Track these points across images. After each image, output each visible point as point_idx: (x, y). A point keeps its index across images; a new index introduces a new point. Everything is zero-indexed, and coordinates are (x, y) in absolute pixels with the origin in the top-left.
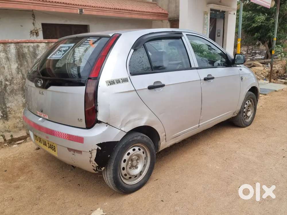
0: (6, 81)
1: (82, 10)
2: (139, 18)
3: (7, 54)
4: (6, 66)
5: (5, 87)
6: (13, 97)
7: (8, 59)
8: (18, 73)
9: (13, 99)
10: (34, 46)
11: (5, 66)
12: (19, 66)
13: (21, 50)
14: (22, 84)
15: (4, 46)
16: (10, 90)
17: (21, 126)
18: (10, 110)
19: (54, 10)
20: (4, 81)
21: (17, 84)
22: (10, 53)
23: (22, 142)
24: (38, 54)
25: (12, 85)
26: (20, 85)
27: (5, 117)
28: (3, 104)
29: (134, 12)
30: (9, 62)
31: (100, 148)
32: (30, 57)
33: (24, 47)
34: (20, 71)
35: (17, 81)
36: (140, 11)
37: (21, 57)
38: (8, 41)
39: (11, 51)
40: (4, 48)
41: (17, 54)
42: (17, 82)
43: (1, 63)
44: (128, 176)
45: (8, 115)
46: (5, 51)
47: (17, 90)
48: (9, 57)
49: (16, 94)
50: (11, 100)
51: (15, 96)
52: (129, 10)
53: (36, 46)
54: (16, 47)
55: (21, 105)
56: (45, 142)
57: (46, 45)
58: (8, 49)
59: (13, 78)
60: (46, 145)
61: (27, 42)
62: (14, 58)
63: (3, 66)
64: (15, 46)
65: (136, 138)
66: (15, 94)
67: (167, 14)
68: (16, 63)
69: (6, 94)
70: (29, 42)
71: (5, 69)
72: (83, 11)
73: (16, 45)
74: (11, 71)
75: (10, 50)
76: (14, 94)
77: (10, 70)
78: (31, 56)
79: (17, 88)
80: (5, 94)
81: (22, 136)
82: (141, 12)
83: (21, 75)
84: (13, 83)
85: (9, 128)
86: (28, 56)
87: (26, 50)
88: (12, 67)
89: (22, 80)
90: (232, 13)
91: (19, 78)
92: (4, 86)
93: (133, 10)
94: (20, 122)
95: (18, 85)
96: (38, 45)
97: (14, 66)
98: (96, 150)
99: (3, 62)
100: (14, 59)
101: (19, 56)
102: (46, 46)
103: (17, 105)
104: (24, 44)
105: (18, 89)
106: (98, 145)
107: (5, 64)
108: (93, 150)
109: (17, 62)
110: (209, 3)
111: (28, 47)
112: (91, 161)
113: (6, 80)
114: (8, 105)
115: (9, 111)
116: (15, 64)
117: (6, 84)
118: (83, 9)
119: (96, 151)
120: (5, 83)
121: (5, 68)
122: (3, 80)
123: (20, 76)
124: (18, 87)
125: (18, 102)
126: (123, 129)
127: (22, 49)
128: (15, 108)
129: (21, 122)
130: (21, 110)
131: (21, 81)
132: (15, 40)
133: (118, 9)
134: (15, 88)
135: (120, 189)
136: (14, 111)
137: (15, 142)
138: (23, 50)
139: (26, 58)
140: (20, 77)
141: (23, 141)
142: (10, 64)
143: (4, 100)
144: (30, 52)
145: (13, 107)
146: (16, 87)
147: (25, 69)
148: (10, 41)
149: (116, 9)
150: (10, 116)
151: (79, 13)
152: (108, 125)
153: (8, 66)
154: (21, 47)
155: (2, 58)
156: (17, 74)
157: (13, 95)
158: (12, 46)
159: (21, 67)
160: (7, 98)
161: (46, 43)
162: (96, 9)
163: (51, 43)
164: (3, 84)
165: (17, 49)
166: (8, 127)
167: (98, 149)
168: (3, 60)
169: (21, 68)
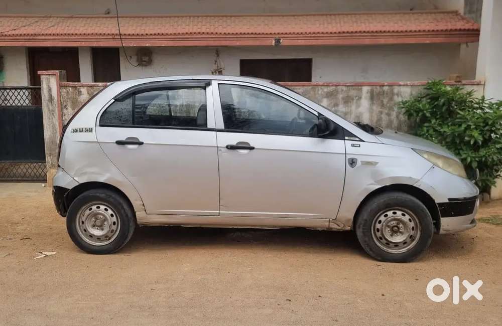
19: (238, 44)
72: (282, 41)
118: (281, 38)
126: (76, 179)
151: (274, 45)
152: (63, 171)
162: (304, 36)
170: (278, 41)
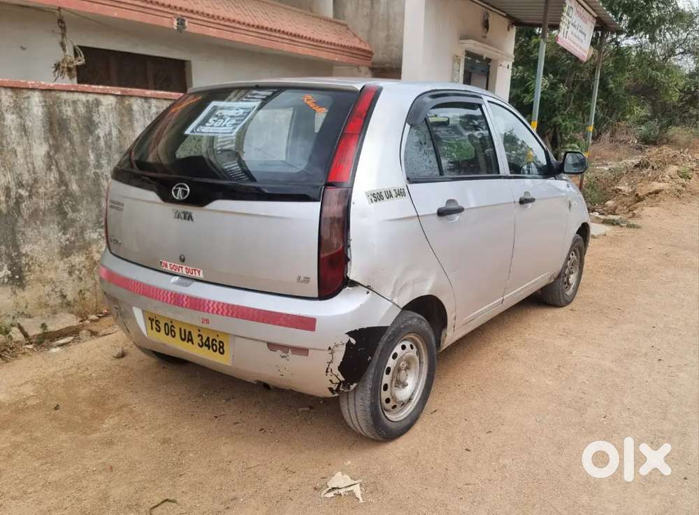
0: (20, 188)
1: (183, 20)
2: (311, 54)
3: (21, 117)
4: (19, 150)
5: (18, 203)
6: (36, 229)
7: (24, 130)
8: (49, 169)
9: (37, 234)
10: (88, 101)
11: (16, 148)
12: (51, 150)
13: (57, 110)
14: (59, 197)
15: (14, 98)
16: (31, 211)
17: (56, 303)
18: (29, 261)
19: (116, 15)
20: (14, 188)
21: (46, 197)
22: (30, 116)
23: (70, 342)
24: (97, 124)
25: (35, 199)
26: (54, 200)
27: (17, 278)
28: (13, 247)
29: (301, 40)
30: (28, 139)
31: (353, 341)
32: (77, 129)
33: (63, 104)
34: (54, 162)
35: (47, 189)
36: (313, 40)
37: (56, 126)
38: (26, 83)
39: (32, 109)
40: (15, 101)
41: (48, 119)
42: (47, 192)
43: (9, 140)
44: (392, 403)
45: (25, 274)
46: (18, 109)
47: (46, 213)
48: (28, 125)
49: (43, 223)
50: (32, 235)
51: (41, 227)
52: (291, 34)
53: (93, 101)
54: (45, 102)
55: (56, 251)
56: (190, 333)
57: (117, 102)
58: (26, 104)
59: (36, 181)
60: (190, 340)
61: (72, 89)
62: (39, 128)
63: (13, 148)
64: (42, 99)
65: (410, 322)
66: (41, 223)
67: (371, 53)
68: (43, 143)
69: (21, 222)
70: (77, 92)
71: (16, 156)
72: (186, 23)
73: (44, 97)
74: (33, 164)
75: (30, 107)
76: (38, 222)
77: (28, 160)
78: (81, 126)
79: (47, 207)
80: (16, 220)
81: (68, 325)
82: (317, 41)
83: (57, 175)
84: (37, 192)
85: (26, 307)
86: (74, 125)
87: (68, 111)
88: (34, 152)
89: (59, 187)
90: (505, 64)
91: (51, 182)
92: (14, 200)
93: (299, 36)
94: (53, 293)
95: (48, 199)
96: (96, 100)
97: (40, 150)
98: (345, 346)
99: (13, 137)
100: (38, 131)
101: (51, 124)
102: (118, 105)
103: (46, 249)
104: (64, 96)
105: (49, 209)
106: (350, 334)
107: (18, 144)
108: (337, 346)
109: (46, 140)
110: (464, 37)
111: (74, 102)
112: (329, 370)
113: (20, 185)
114: (25, 249)
115: (27, 264)
116: (41, 144)
117: (21, 196)
118: (185, 19)
119: (344, 348)
120: (17, 192)
121: (18, 153)
122: (12, 185)
123: (53, 176)
124: (49, 204)
125: (50, 241)
126: (395, 300)
127: (58, 107)
128: (43, 258)
129: (56, 292)
130: (57, 262)
131: (58, 190)
132: (43, 83)
133: (267, 28)
134: (42, 207)
135: (380, 431)
136: (39, 266)
137: (53, 340)
138: (60, 111)
139: (69, 132)
140: (53, 179)
141: (71, 338)
142: (29, 143)
143: (16, 236)
144: (79, 116)
145: (36, 255)
146: (43, 204)
147: (66, 159)
148: (30, 83)
149: (262, 28)
150: (30, 277)
151: (176, 28)
152: (371, 292)
153: (24, 150)
154: (57, 103)
155: (10, 128)
156: (47, 170)
157: (36, 224)
158: (36, 98)
159: (56, 154)
160: (20, 231)
161: (117, 95)
162: (215, 21)
163: (128, 98)
164: (13, 194)
165: (46, 106)
166: (24, 305)
167: (349, 344)
168: (14, 132)
169: (56, 156)
170: (181, 22)
